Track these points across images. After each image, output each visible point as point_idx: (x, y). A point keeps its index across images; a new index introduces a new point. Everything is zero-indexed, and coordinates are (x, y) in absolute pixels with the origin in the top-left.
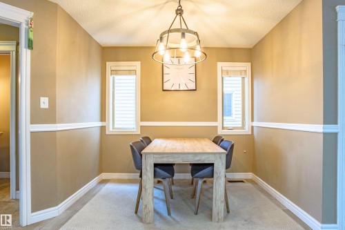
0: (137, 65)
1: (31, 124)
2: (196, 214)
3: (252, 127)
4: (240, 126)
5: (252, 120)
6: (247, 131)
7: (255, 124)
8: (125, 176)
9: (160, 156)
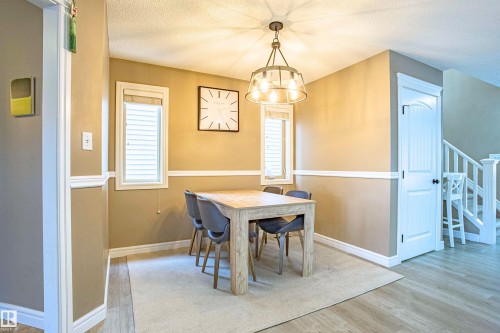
0: (164, 92)
1: (72, 175)
2: (280, 274)
3: (294, 176)
4: (280, 174)
5: (294, 169)
6: (289, 180)
7: (297, 172)
8: (146, 248)
9: (254, 211)
